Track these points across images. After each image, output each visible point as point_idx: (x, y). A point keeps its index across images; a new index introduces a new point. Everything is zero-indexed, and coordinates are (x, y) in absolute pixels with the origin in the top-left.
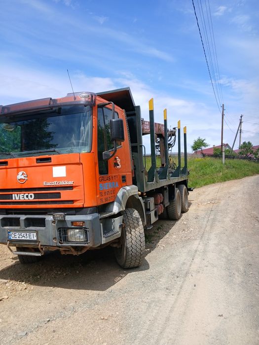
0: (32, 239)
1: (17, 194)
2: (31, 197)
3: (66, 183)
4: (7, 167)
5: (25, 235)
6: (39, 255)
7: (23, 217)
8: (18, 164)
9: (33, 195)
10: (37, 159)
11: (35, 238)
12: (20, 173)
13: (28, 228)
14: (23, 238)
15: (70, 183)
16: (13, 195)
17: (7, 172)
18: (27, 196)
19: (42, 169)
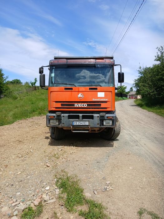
0: (86, 124)
1: (78, 104)
2: (85, 105)
3: (104, 100)
4: (72, 91)
5: (82, 123)
6: (88, 132)
7: (81, 115)
8: (78, 90)
9: (86, 105)
10: (90, 88)
11: (88, 124)
12: (80, 94)
13: (84, 120)
14: (81, 124)
15: (106, 100)
16: (75, 104)
17: (72, 93)
18: (83, 105)
19: (92, 93)
